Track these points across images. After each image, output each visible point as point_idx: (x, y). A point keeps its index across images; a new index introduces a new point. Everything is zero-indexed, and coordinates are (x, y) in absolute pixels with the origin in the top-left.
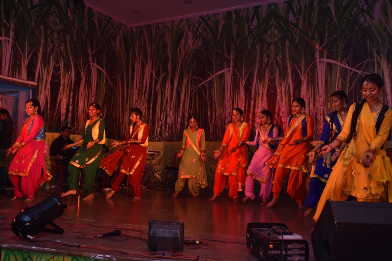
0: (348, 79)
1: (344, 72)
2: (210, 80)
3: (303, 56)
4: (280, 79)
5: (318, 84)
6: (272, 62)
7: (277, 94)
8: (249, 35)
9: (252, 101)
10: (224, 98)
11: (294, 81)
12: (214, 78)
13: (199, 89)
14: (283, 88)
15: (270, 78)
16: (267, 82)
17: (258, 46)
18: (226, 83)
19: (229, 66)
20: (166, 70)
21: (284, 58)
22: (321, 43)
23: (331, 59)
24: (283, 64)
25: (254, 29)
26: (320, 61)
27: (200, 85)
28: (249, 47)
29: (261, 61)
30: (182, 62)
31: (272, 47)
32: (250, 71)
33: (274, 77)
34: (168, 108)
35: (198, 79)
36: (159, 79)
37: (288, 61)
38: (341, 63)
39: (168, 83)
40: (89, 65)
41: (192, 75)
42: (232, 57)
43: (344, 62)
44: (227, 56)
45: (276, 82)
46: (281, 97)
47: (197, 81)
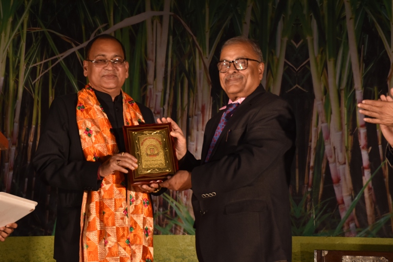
4: (322, 52)
7: (313, 96)
11: (365, 60)
13: (58, 69)
14: (331, 80)
15: (290, 47)
16: (283, 60)
18: (151, 56)
24: (332, 8)
27: (61, 57)
33: (305, 47)
35: (55, 38)
45: (311, 59)
46: (327, 105)
47: (52, 43)
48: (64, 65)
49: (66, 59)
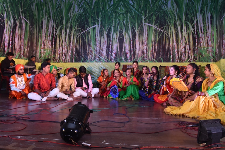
0: (158, 34)
1: (156, 31)
2: (88, 31)
3: (137, 21)
4: (125, 32)
5: (144, 35)
6: (121, 23)
7: (124, 39)
8: (109, 9)
9: (111, 42)
10: (96, 40)
11: (132, 33)
12: (90, 29)
13: (81, 35)
14: (127, 36)
15: (120, 31)
16: (119, 33)
17: (114, 15)
18: (97, 32)
19: (98, 24)
20: (62, 24)
21: (127, 22)
22: (145, 16)
23: (150, 24)
24: (127, 24)
25: (112, 6)
26: (145, 25)
27: (82, 33)
28: (109, 15)
29: (115, 22)
30: (71, 20)
31: (121, 16)
32: (110, 27)
33: (122, 31)
34: (64, 45)
35: (81, 30)
36: (58, 29)
37: (129, 23)
38: (155, 26)
39: (63, 31)
40: (21, 18)
41: (78, 27)
42: (100, 19)
43: (156, 26)
44: (97, 18)
45: (123, 33)
46: (126, 41)
47: (81, 31)
48: (82, 34)
49: (83, 33)
